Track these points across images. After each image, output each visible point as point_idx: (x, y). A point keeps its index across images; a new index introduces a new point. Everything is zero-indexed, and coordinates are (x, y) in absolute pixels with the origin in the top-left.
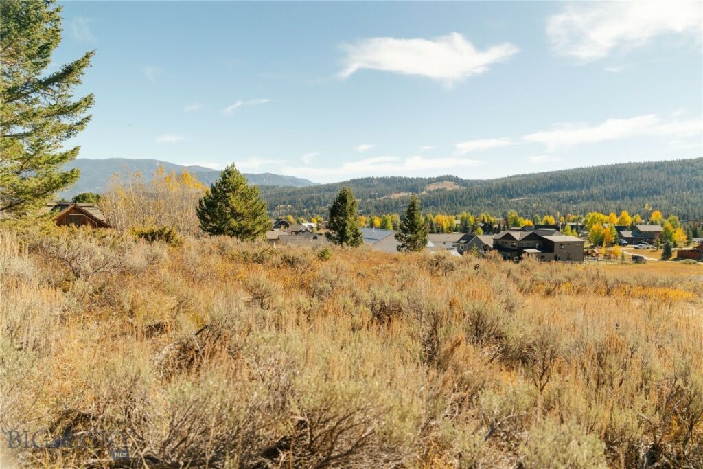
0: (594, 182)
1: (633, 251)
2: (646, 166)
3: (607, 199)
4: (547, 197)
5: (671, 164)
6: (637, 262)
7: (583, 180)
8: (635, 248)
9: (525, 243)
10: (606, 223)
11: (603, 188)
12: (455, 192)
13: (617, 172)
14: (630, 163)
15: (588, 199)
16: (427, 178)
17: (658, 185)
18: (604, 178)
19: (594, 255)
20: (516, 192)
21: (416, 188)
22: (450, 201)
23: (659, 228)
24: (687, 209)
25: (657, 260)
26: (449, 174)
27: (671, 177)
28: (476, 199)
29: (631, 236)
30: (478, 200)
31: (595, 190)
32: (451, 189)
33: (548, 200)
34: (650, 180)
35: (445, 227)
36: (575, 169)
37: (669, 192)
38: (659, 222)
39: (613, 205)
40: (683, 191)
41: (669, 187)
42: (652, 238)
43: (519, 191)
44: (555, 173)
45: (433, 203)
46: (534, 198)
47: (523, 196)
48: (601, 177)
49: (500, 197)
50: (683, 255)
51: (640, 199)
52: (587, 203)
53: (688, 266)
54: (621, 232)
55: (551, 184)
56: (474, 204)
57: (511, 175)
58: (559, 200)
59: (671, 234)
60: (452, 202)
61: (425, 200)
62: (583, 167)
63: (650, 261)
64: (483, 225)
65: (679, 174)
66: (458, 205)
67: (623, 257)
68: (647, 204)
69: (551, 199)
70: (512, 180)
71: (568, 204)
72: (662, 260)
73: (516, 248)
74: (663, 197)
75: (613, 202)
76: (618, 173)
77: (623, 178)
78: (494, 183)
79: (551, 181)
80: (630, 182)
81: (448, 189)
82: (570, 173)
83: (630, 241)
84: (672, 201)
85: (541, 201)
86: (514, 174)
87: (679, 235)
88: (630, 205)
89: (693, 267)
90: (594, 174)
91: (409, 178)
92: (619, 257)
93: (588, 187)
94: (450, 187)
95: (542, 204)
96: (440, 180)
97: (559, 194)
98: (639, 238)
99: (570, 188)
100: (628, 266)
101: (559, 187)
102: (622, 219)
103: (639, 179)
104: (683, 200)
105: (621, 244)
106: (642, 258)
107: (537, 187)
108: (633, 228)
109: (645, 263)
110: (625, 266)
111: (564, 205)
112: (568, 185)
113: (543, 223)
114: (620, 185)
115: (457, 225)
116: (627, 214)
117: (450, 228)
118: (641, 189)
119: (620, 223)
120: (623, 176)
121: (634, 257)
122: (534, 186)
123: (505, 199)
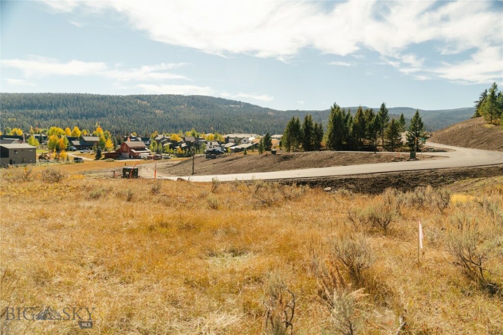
0: (60, 105)
1: (79, 154)
3: (70, 118)
4: (21, 113)
5: (111, 97)
6: (77, 162)
7: (51, 102)
8: (81, 152)
10: (59, 133)
11: (67, 110)
13: (77, 99)
15: (55, 117)
17: (104, 111)
18: (67, 102)
19: (47, 158)
23: (97, 139)
24: (120, 127)
25: (92, 160)
27: (111, 106)
29: (79, 144)
31: (61, 111)
33: (22, 116)
34: (99, 107)
36: (45, 94)
37: (110, 115)
38: (98, 135)
39: (74, 122)
40: (119, 116)
41: (110, 112)
42: (92, 146)
44: (29, 94)
46: (9, 113)
48: (65, 101)
50: (108, 156)
51: (93, 119)
52: (55, 120)
53: (110, 163)
54: (72, 141)
55: (24, 103)
58: (32, 116)
59: (104, 143)
63: (88, 161)
65: (116, 105)
67: (68, 159)
68: (97, 123)
69: (25, 115)
71: (39, 120)
72: (96, 160)
74: (107, 119)
75: (74, 120)
77: (81, 104)
79: (25, 100)
80: (86, 107)
82: (41, 97)
83: (78, 148)
84: (113, 122)
85: (16, 117)
87: (109, 144)
88: (86, 123)
89: (112, 163)
90: (60, 98)
92: (66, 159)
93: (55, 108)
95: (17, 119)
97: (32, 112)
98: (85, 146)
99: (41, 108)
100: (71, 165)
101: (32, 107)
102: (75, 132)
103: (92, 105)
104: (118, 121)
105: (71, 150)
106: (81, 159)
107: (11, 104)
108: (81, 139)
109: (83, 162)
110: (67, 165)
111: (35, 120)
112: (39, 105)
113: (11, 134)
114: (79, 108)
116: (78, 129)
118: (93, 112)
119: (72, 135)
120: (81, 102)
121: (76, 159)
122: (9, 104)
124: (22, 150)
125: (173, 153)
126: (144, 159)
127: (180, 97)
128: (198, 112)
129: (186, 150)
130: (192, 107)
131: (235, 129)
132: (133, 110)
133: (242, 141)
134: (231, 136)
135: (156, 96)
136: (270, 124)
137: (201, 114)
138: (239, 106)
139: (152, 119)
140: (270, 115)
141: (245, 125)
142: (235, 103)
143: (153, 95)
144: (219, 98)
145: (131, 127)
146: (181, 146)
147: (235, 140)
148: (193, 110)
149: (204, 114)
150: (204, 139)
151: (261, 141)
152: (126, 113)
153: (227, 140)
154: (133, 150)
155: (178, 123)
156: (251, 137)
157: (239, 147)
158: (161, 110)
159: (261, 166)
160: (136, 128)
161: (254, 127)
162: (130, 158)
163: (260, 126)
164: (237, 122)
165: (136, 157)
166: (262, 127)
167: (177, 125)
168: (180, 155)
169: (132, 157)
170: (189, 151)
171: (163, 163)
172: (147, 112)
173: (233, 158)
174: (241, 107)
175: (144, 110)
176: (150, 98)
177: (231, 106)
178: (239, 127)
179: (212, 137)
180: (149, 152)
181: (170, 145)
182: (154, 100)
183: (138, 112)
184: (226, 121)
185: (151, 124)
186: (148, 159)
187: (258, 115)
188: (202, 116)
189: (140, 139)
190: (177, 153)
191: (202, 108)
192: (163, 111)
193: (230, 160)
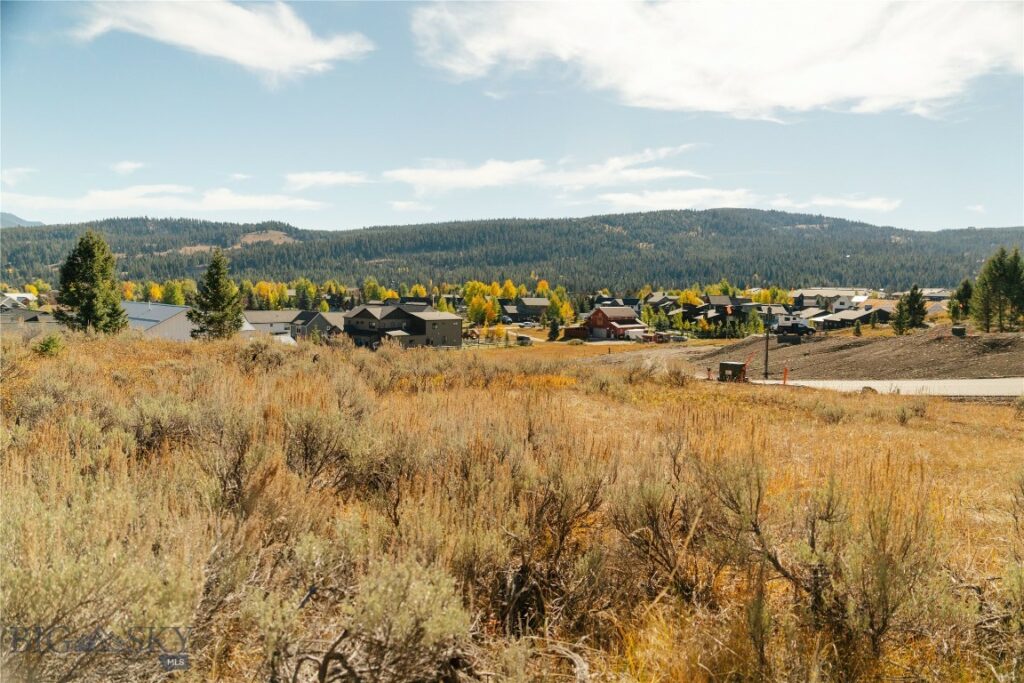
0: (474, 242)
1: (518, 330)
3: (489, 264)
4: (416, 259)
5: (558, 223)
6: (522, 344)
7: (460, 237)
8: (521, 326)
9: (388, 323)
10: (487, 294)
11: (484, 250)
12: (286, 246)
14: (514, 219)
15: (466, 264)
16: (241, 223)
17: (544, 248)
18: (485, 236)
19: (474, 336)
20: (376, 250)
21: (224, 239)
22: (279, 262)
23: (544, 302)
24: (574, 279)
25: (543, 340)
26: (276, 219)
27: (558, 240)
28: (318, 258)
29: (516, 312)
30: (322, 261)
31: (475, 252)
32: (281, 243)
33: (418, 264)
34: (536, 242)
35: (272, 301)
36: (451, 223)
37: (556, 258)
38: (546, 295)
39: (496, 271)
40: (570, 256)
41: (556, 251)
42: (540, 315)
43: (380, 250)
44: (426, 226)
45: (252, 264)
46: (399, 259)
47: (384, 257)
48: (481, 235)
49: (353, 257)
50: (571, 334)
51: (526, 265)
52: (466, 269)
53: (575, 347)
54: (505, 307)
55: (421, 241)
56: (315, 267)
57: (368, 226)
58: (431, 263)
59: (558, 309)
60: (284, 263)
61: (239, 259)
62: (462, 220)
63: (536, 343)
64: (329, 297)
65: (566, 236)
66: (292, 267)
67: (507, 339)
68: (533, 272)
69: (421, 262)
70: (369, 233)
71: (442, 269)
72: (549, 340)
73: (376, 330)
74: (549, 263)
75: (495, 268)
76: (502, 231)
77: (507, 238)
78: (344, 237)
79: (421, 237)
80: (515, 243)
81: (275, 243)
82: (445, 228)
83: (516, 318)
84: (559, 269)
85: (409, 265)
86: (373, 226)
87: (566, 310)
88: (515, 272)
89: (579, 348)
92: (503, 338)
93: (466, 248)
94: (278, 239)
95: (410, 268)
96: (262, 228)
97: (432, 256)
98: (525, 315)
99: (445, 248)
100: (512, 349)
101: (431, 246)
102: (506, 290)
103: (524, 240)
104: (570, 268)
105: (505, 322)
106: (528, 339)
107: (402, 244)
108: (518, 302)
109: (531, 345)
110: (508, 350)
111: (437, 270)
112: (442, 243)
113: (411, 295)
114: (503, 246)
115: (290, 297)
116: (511, 284)
117: (280, 302)
118: (527, 252)
119: (503, 295)
120: (506, 235)
121: (520, 339)
122: (399, 244)
123: (360, 260)
124: (444, 322)
125: (690, 330)
126: (638, 340)
127: (687, 213)
128: (724, 244)
129: (717, 324)
130: (713, 234)
131: (809, 277)
132: (597, 244)
133: (836, 305)
134: (807, 293)
135: (640, 214)
136: (897, 265)
137: (731, 246)
138: (818, 227)
139: (632, 261)
140: (896, 244)
141: (836, 269)
142: (809, 219)
143: (634, 214)
144: (773, 212)
145: (593, 277)
146: (706, 315)
147: (818, 302)
148: (715, 241)
149: (739, 246)
150: (750, 301)
152: (584, 251)
153: (799, 304)
154: (614, 324)
155: (683, 268)
156: (857, 294)
157: (836, 317)
158: (650, 243)
159: (934, 363)
160: (602, 279)
161: (855, 272)
162: (608, 338)
163: (871, 270)
164: (815, 262)
165: (621, 336)
166: (877, 270)
167: (681, 272)
168: (704, 335)
169: (612, 336)
170: (723, 327)
171: (679, 351)
172: (624, 248)
173: (842, 343)
174: (823, 228)
175: (617, 244)
176: (629, 219)
177: (800, 226)
178: (820, 272)
179: (766, 297)
180: (643, 328)
181: (683, 313)
182: (636, 224)
183: (606, 249)
184: (788, 261)
185: (631, 270)
186: (645, 341)
187: (865, 246)
188: (735, 251)
189: (620, 301)
190: (700, 329)
191: (734, 235)
192: (653, 245)
193: (841, 348)
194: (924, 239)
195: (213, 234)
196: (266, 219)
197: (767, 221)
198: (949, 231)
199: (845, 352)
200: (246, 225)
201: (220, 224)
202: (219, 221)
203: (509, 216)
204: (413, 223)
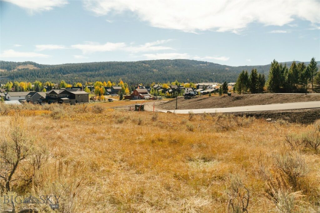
0: (101, 69)
2: (120, 63)
3: (106, 76)
4: (81, 74)
7: (96, 68)
8: (112, 96)
9: (62, 95)
10: (100, 85)
11: (104, 71)
12: (34, 70)
14: (114, 62)
15: (98, 76)
16: (17, 62)
17: (124, 71)
19: (94, 99)
20: (67, 72)
21: (10, 67)
22: (31, 75)
23: (120, 88)
24: (133, 80)
25: (118, 100)
26: (30, 61)
27: (128, 68)
28: (46, 74)
29: (111, 91)
30: (47, 75)
31: (101, 72)
32: (32, 69)
34: (121, 69)
35: (24, 89)
37: (128, 74)
38: (121, 85)
39: (108, 78)
40: (132, 74)
41: (128, 72)
42: (118, 92)
43: (68, 71)
45: (21, 76)
46: (75, 75)
47: (70, 74)
48: (103, 67)
49: (59, 74)
50: (127, 98)
51: (118, 76)
52: (98, 78)
54: (107, 89)
55: (83, 69)
56: (45, 77)
57: (64, 63)
58: (86, 76)
59: (124, 90)
60: (33, 76)
61: (16, 74)
62: (97, 62)
63: (115, 101)
64: (47, 87)
65: (131, 67)
66: (36, 77)
68: (120, 79)
69: (83, 75)
70: (65, 66)
71: (90, 78)
73: (57, 98)
74: (126, 76)
76: (110, 65)
77: (112, 68)
78: (56, 67)
79: (83, 67)
80: (114, 69)
81: (30, 69)
83: (110, 93)
84: (129, 77)
85: (79, 76)
86: (66, 63)
87: (127, 91)
88: (114, 79)
89: (128, 102)
91: (5, 62)
92: (104, 99)
93: (98, 71)
94: (31, 67)
95: (79, 77)
96: (25, 63)
97: (87, 73)
98: (114, 92)
99: (91, 71)
101: (86, 70)
102: (108, 84)
103: (117, 68)
104: (132, 77)
105: (106, 95)
106: (112, 100)
108: (112, 88)
109: (113, 102)
111: (88, 78)
112: (90, 69)
113: (76, 86)
114: (110, 70)
115: (33, 87)
116: (110, 82)
117: (27, 89)
118: (118, 72)
119: (107, 86)
120: (111, 66)
121: (109, 100)
122: (75, 69)
123: (61, 75)
124: (82, 95)
125: (164, 96)
126: (147, 99)
127: (168, 60)
128: (179, 70)
129: (172, 94)
130: (176, 67)
131: (203, 80)
132: (141, 70)
133: (208, 88)
134: (200, 84)
136: (227, 76)
137: (181, 71)
138: (206, 65)
139: (151, 75)
140: (226, 70)
141: (210, 77)
142: (203, 63)
144: (193, 60)
145: (139, 80)
146: (169, 91)
147: (203, 87)
148: (176, 69)
150: (183, 87)
151: (220, 87)
152: (136, 72)
153: (198, 87)
154: (140, 94)
155: (167, 77)
156: (214, 84)
157: (206, 91)
159: (221, 104)
160: (142, 81)
161: (215, 78)
163: (220, 77)
164: (204, 75)
165: (142, 98)
167: (166, 78)
168: (168, 97)
169: (140, 98)
170: (174, 94)
171: (158, 102)
172: (149, 71)
173: (202, 98)
174: (207, 65)
175: (147, 70)
176: (150, 62)
177: (201, 65)
178: (206, 78)
179: (188, 85)
180: (150, 95)
181: (162, 91)
182: (153, 63)
183: (143, 71)
184: (197, 75)
185: (151, 78)
186: (149, 99)
187: (218, 70)
188: (182, 72)
189: (144, 87)
190: (167, 95)
191: (182, 67)
192: (158, 70)
193: (200, 100)
194: (234, 69)
195: (6, 65)
196: (27, 61)
197: (191, 63)
198: (240, 66)
199: (200, 101)
200: (18, 63)
201: (9, 62)
202: (8, 61)
203: (113, 61)
204: (80, 63)
